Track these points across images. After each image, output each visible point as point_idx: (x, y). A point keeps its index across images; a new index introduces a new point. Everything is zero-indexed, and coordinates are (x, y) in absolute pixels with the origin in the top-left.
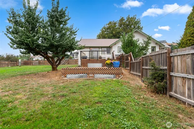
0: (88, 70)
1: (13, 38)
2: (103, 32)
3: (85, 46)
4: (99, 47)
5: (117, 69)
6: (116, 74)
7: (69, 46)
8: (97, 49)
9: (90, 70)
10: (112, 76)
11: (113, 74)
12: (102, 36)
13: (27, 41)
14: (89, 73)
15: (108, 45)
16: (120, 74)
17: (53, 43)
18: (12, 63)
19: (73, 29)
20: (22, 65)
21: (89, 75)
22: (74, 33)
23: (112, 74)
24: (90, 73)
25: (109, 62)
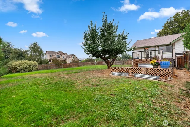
0: (131, 69)
1: (85, 48)
2: (165, 28)
3: (136, 47)
4: (155, 46)
5: (164, 70)
6: (159, 75)
7: (117, 50)
8: (154, 49)
9: (133, 69)
10: (154, 77)
11: (155, 75)
12: (164, 33)
13: (90, 49)
14: (131, 72)
15: (168, 43)
16: (168, 76)
17: (105, 48)
18: (92, 63)
19: (124, 34)
20: (96, 64)
21: (131, 74)
22: (125, 37)
23: (157, 75)
24: (133, 72)
25: (154, 62)
